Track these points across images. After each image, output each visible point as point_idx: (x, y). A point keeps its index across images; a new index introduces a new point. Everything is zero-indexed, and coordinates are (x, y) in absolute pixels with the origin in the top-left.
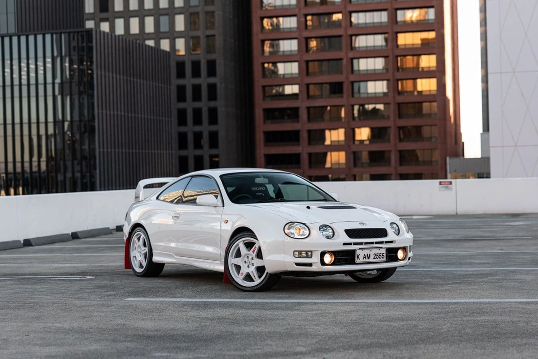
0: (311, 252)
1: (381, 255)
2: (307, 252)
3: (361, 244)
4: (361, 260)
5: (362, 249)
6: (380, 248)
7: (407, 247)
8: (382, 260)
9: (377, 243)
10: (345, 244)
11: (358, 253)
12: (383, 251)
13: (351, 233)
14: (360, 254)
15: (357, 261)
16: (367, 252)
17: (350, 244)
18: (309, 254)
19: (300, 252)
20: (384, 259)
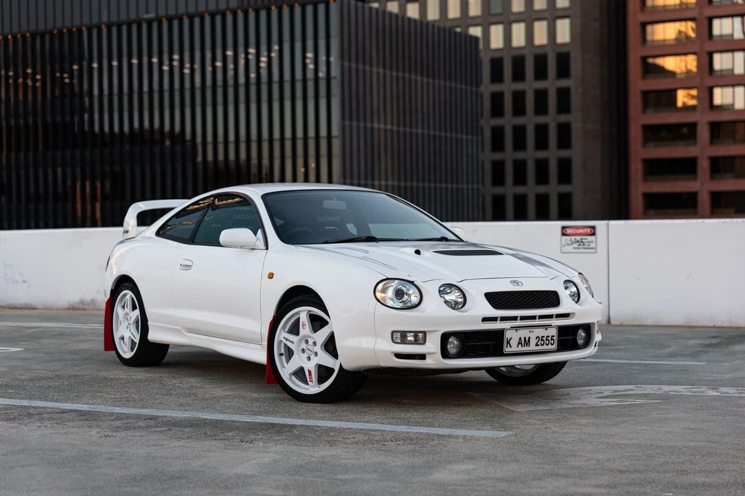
0: (425, 333)
1: (550, 339)
2: (416, 334)
3: (515, 318)
4: (514, 347)
5: (517, 328)
6: (546, 327)
7: (594, 324)
8: (550, 347)
9: (541, 317)
10: (485, 320)
11: (508, 335)
12: (553, 332)
13: (496, 299)
14: (513, 337)
15: (507, 350)
16: (524, 333)
17: (494, 319)
18: (420, 337)
19: (404, 334)
20: (554, 347)
